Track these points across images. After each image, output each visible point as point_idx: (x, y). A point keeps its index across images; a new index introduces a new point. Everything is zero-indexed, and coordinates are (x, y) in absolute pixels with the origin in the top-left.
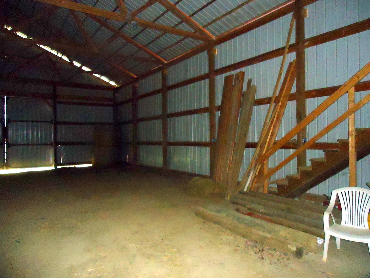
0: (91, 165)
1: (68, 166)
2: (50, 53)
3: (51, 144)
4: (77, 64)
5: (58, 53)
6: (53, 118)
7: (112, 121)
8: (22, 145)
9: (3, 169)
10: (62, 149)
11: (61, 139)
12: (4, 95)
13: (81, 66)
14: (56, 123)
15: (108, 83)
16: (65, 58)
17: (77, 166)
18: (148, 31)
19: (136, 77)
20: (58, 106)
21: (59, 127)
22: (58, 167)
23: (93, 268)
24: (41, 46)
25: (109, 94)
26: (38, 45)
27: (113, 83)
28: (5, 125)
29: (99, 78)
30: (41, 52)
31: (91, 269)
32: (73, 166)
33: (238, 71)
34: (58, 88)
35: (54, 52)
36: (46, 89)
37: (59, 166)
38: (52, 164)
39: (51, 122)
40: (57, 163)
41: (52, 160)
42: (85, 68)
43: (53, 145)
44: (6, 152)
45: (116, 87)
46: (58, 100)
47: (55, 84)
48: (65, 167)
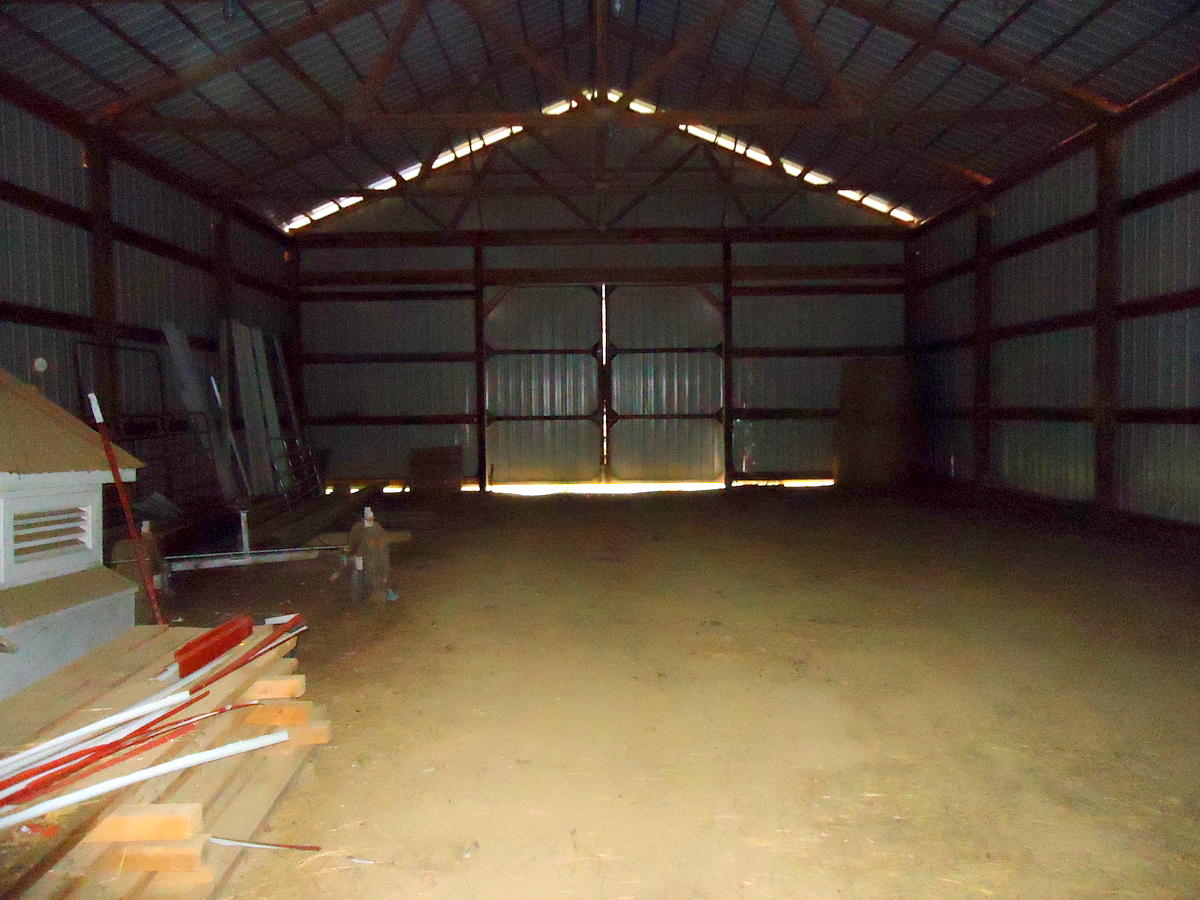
0: (830, 482)
1: (762, 483)
2: (714, 144)
3: (717, 416)
4: (792, 169)
5: (738, 142)
6: (721, 338)
7: (898, 340)
8: (643, 416)
9: (600, 481)
10: (747, 431)
11: (744, 399)
12: (602, 281)
13: (802, 176)
14: (728, 351)
15: (887, 216)
16: (758, 156)
17: (789, 483)
19: (988, 182)
20: (736, 301)
21: (739, 364)
22: (736, 484)
23: (878, 792)
24: (691, 129)
25: (893, 252)
26: (682, 127)
27: (903, 215)
28: (604, 363)
29: (859, 204)
30: (688, 146)
31: (871, 792)
32: (777, 483)
34: (736, 247)
35: (726, 142)
36: (706, 254)
37: (737, 480)
38: (720, 474)
39: (718, 350)
40: (732, 474)
41: (718, 463)
42: (814, 178)
43: (723, 419)
44: (605, 435)
45: (913, 226)
46: (737, 283)
47: (726, 237)
48: (754, 483)
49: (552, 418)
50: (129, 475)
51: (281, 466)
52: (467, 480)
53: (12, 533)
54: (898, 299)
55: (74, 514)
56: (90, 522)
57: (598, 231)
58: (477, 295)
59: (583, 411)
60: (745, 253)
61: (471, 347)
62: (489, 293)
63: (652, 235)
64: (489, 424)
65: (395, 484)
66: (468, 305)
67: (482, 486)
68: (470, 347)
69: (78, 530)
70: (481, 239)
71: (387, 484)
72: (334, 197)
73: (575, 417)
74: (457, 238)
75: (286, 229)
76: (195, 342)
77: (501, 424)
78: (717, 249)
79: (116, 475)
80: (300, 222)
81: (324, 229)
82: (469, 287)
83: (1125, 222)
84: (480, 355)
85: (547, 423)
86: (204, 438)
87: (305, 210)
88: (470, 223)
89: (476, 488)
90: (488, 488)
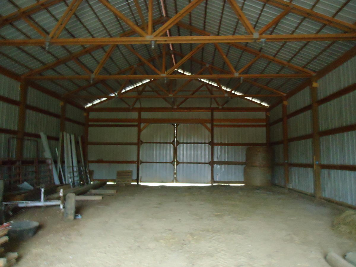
0: (244, 185)
1: (222, 184)
3: (209, 163)
6: (210, 140)
7: (265, 141)
8: (187, 163)
10: (218, 168)
11: (217, 158)
12: (175, 122)
14: (212, 144)
15: (260, 104)
17: (231, 185)
18: (288, 45)
19: (285, 95)
20: (215, 129)
21: (216, 148)
22: (214, 184)
24: (202, 80)
25: (262, 115)
26: (199, 79)
27: (264, 104)
28: (175, 146)
29: (251, 101)
30: (201, 84)
32: (228, 184)
34: (215, 113)
36: (205, 115)
39: (209, 143)
40: (213, 181)
41: (209, 178)
43: (211, 164)
44: (175, 168)
45: (267, 108)
46: (215, 123)
47: (212, 110)
48: (220, 184)
52: (133, 181)
54: (264, 129)
57: (174, 108)
58: (138, 126)
59: (168, 161)
60: (218, 115)
62: (142, 125)
63: (190, 109)
64: (141, 164)
65: (111, 182)
66: (136, 129)
67: (138, 183)
68: (136, 141)
70: (140, 110)
71: (108, 182)
72: (99, 98)
73: (166, 163)
74: (134, 110)
75: (86, 107)
77: (144, 164)
78: (209, 113)
80: (90, 105)
81: (97, 107)
82: (136, 123)
84: (139, 143)
85: (158, 164)
86: (50, 166)
87: (91, 101)
88: (138, 105)
89: (136, 183)
90: (140, 183)
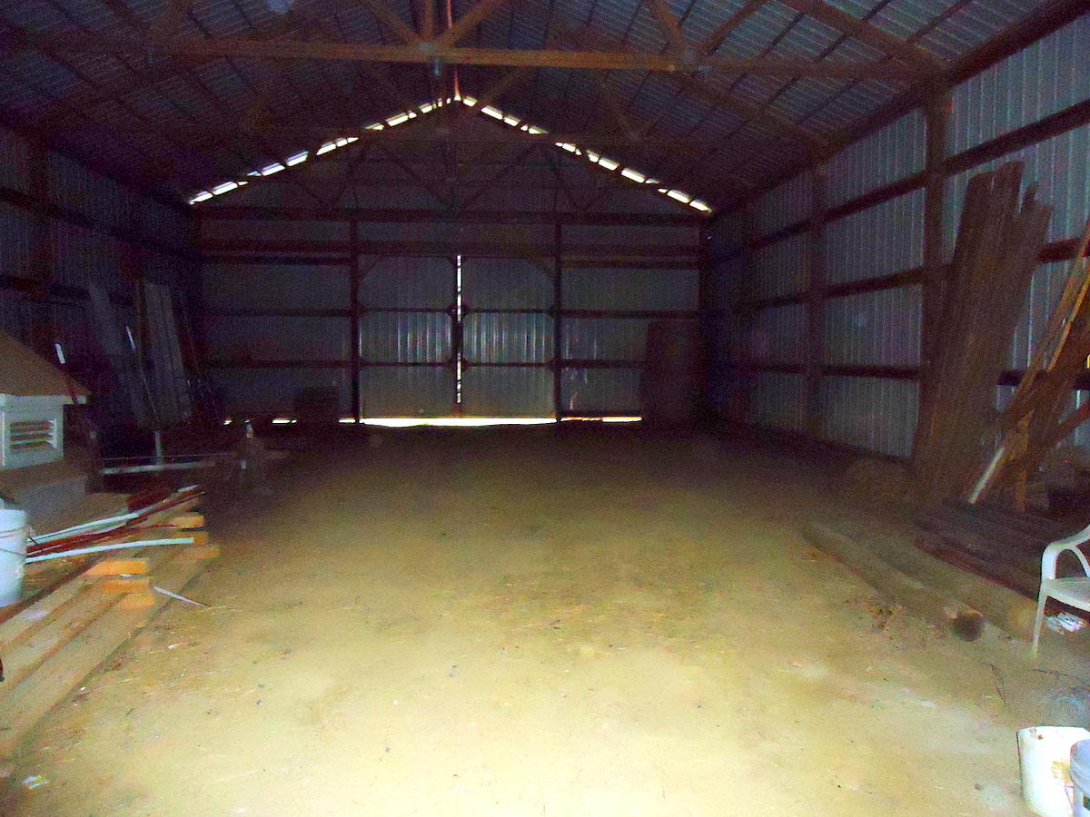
0: (639, 419)
1: (585, 419)
3: (549, 365)
6: (553, 302)
7: (694, 306)
8: (490, 366)
9: (454, 416)
10: (573, 378)
11: (571, 351)
12: (457, 252)
13: (618, 171)
14: (558, 313)
15: (688, 206)
16: (593, 158)
17: (606, 420)
20: (565, 272)
22: (563, 419)
25: (690, 235)
27: (700, 206)
28: (459, 319)
32: (598, 419)
33: (1008, 158)
34: (566, 228)
37: (566, 416)
38: (552, 412)
39: (550, 312)
40: (561, 412)
43: (554, 367)
44: (459, 378)
45: (706, 215)
46: (565, 258)
47: (557, 220)
48: (579, 419)
49: (414, 364)
50: (82, 400)
51: (185, 399)
52: (344, 414)
53: (9, 434)
55: (44, 425)
56: (55, 431)
57: (454, 213)
58: (352, 262)
59: (439, 359)
61: (347, 304)
62: (362, 260)
64: (362, 368)
65: (283, 417)
66: (346, 269)
67: (357, 421)
69: (47, 436)
70: (355, 216)
71: (275, 418)
73: (433, 364)
74: (338, 214)
75: (192, 203)
76: (114, 298)
77: (372, 369)
78: (551, 229)
79: (74, 399)
80: (204, 196)
81: (225, 202)
82: (347, 255)
83: (829, 225)
84: (355, 312)
85: (411, 369)
86: (122, 377)
87: (209, 187)
89: (351, 421)
90: (362, 421)
